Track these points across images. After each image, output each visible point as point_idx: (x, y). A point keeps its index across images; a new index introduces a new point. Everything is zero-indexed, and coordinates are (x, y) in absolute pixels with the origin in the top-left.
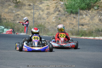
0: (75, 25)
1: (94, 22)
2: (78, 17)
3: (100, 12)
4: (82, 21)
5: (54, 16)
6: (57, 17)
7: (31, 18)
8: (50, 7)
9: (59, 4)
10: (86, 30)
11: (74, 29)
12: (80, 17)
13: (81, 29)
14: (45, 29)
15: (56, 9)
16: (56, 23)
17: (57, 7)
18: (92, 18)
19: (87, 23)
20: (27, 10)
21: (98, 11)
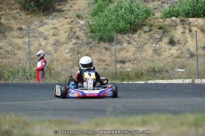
0: (108, 62)
1: (145, 55)
2: (114, 48)
3: (156, 35)
4: (122, 55)
5: (67, 48)
6: (73, 50)
7: (24, 53)
8: (59, 30)
9: (76, 24)
10: (130, 71)
11: (107, 70)
12: (116, 47)
13: (121, 70)
14: (53, 72)
15: (71, 34)
16: (72, 60)
17: (73, 30)
18: (140, 48)
19: (132, 57)
20: (15, 37)
21: (151, 35)
